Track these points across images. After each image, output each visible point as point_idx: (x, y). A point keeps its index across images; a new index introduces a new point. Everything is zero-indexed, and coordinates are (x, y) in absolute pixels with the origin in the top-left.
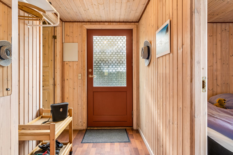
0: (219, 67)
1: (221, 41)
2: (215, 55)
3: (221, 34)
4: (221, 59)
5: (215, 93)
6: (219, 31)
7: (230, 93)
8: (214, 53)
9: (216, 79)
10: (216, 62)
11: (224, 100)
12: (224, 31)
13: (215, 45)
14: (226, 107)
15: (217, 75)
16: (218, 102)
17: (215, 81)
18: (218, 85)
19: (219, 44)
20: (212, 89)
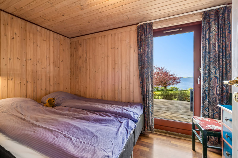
0: (52, 69)
1: (53, 47)
2: (48, 59)
3: (53, 41)
4: (53, 63)
5: (48, 92)
6: (52, 38)
7: (61, 91)
8: (48, 57)
9: (49, 80)
10: (49, 65)
11: (54, 99)
12: (56, 40)
13: (48, 50)
14: (55, 105)
15: (50, 76)
16: (48, 102)
17: (48, 82)
18: (51, 85)
19: (52, 49)
20: (45, 89)
